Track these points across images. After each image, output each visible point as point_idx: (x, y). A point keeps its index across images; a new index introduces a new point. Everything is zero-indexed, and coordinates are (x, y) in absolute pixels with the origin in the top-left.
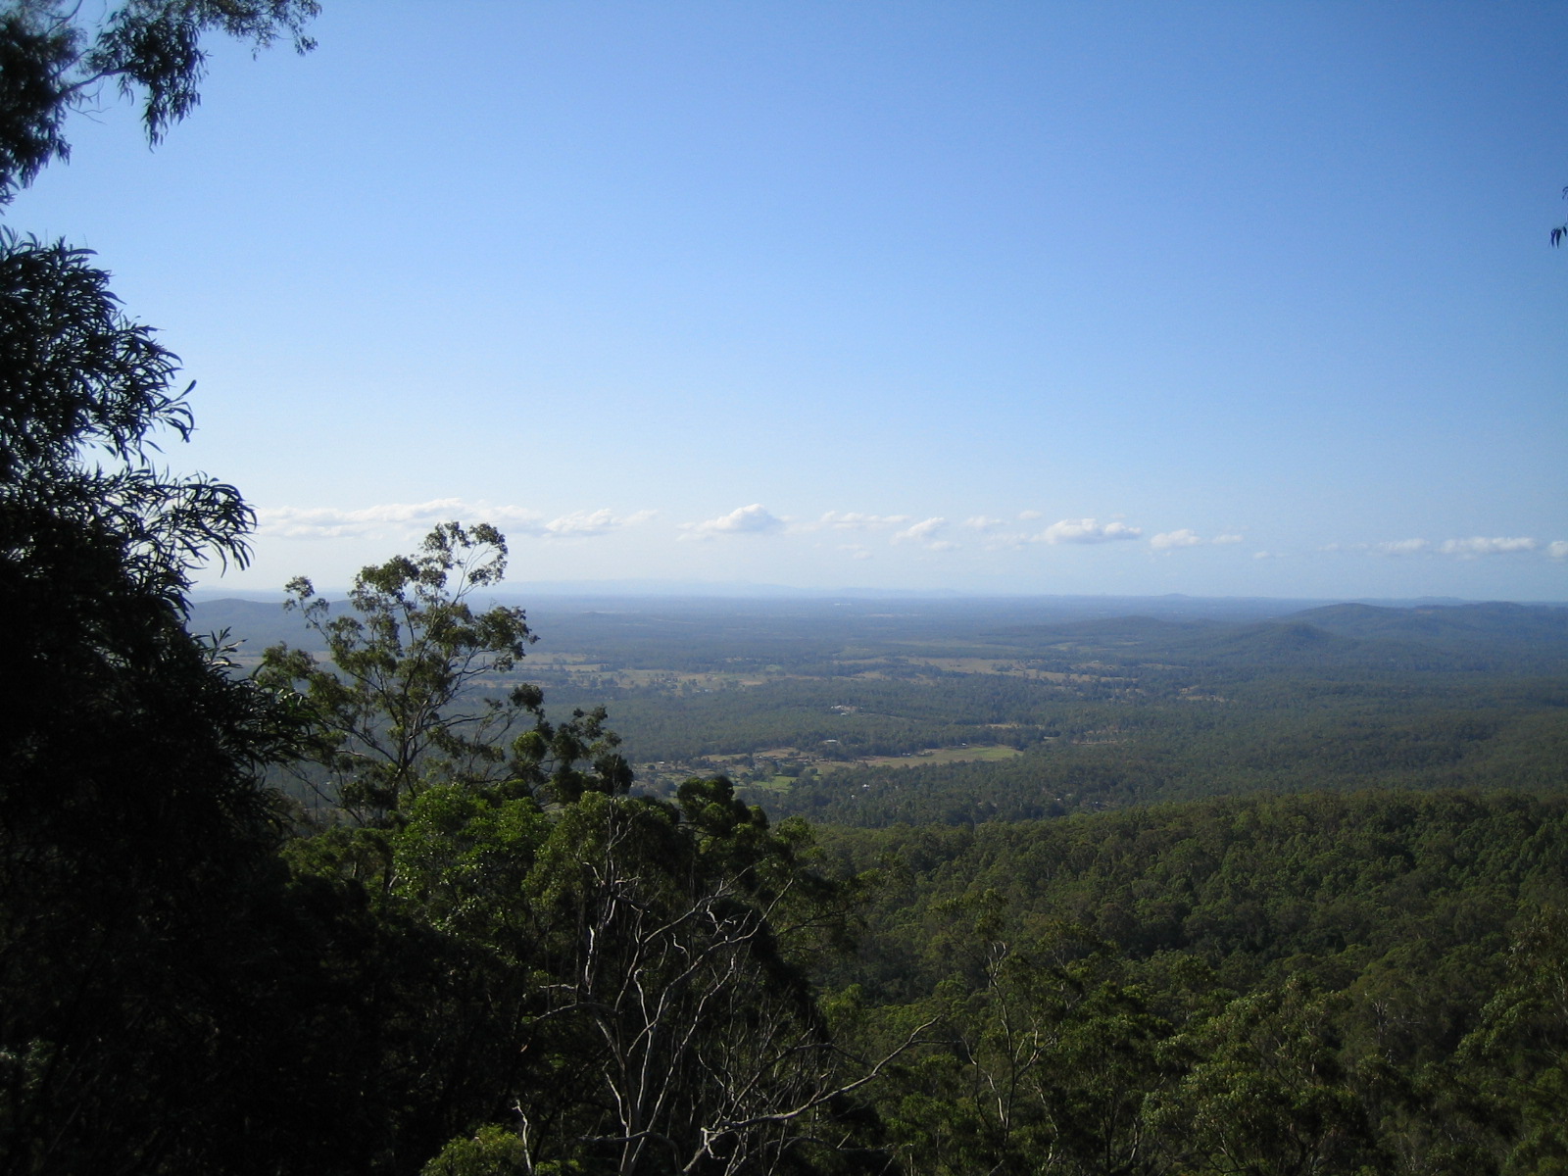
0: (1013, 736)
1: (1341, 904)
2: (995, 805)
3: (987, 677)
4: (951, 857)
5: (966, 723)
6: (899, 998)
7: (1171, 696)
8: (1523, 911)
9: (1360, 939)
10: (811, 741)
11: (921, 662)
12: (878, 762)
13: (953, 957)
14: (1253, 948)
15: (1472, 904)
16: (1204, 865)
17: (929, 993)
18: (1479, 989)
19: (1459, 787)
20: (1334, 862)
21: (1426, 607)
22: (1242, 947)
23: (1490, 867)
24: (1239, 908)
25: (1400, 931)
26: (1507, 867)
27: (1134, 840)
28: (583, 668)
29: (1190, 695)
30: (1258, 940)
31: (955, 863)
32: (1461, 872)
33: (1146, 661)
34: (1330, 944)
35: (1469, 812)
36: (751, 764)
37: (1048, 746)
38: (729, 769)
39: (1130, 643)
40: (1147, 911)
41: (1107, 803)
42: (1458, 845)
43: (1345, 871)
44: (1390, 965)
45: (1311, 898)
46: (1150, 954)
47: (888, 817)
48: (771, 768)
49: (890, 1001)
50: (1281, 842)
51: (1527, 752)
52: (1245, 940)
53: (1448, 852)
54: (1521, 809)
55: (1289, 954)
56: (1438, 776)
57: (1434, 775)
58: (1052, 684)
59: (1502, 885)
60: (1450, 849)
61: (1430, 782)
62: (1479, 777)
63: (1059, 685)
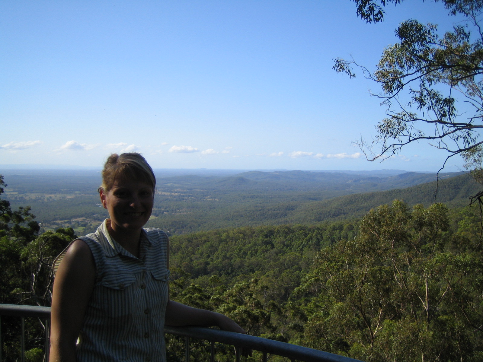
1: (253, 260)
7: (202, 199)
8: (304, 259)
9: (258, 269)
10: (90, 215)
14: (228, 274)
15: (290, 258)
16: (213, 249)
18: (292, 282)
19: (286, 224)
20: (251, 247)
21: (277, 172)
22: (225, 274)
23: (295, 247)
24: (224, 262)
25: (270, 267)
26: (299, 247)
27: (192, 243)
28: (13, 193)
29: (208, 199)
30: (230, 271)
32: (287, 249)
33: (195, 189)
34: (250, 271)
35: (290, 231)
36: (70, 223)
37: (165, 215)
38: (63, 225)
39: (190, 183)
40: (196, 264)
41: (183, 232)
42: (286, 241)
43: (254, 250)
44: (268, 276)
45: (245, 258)
46: (197, 277)
48: (77, 224)
50: (236, 242)
51: (305, 214)
52: (226, 271)
53: (283, 243)
54: (303, 230)
55: (238, 275)
56: (280, 221)
57: (279, 221)
58: (166, 196)
59: (298, 252)
60: (284, 242)
61: (278, 223)
62: (292, 221)
63: (168, 196)
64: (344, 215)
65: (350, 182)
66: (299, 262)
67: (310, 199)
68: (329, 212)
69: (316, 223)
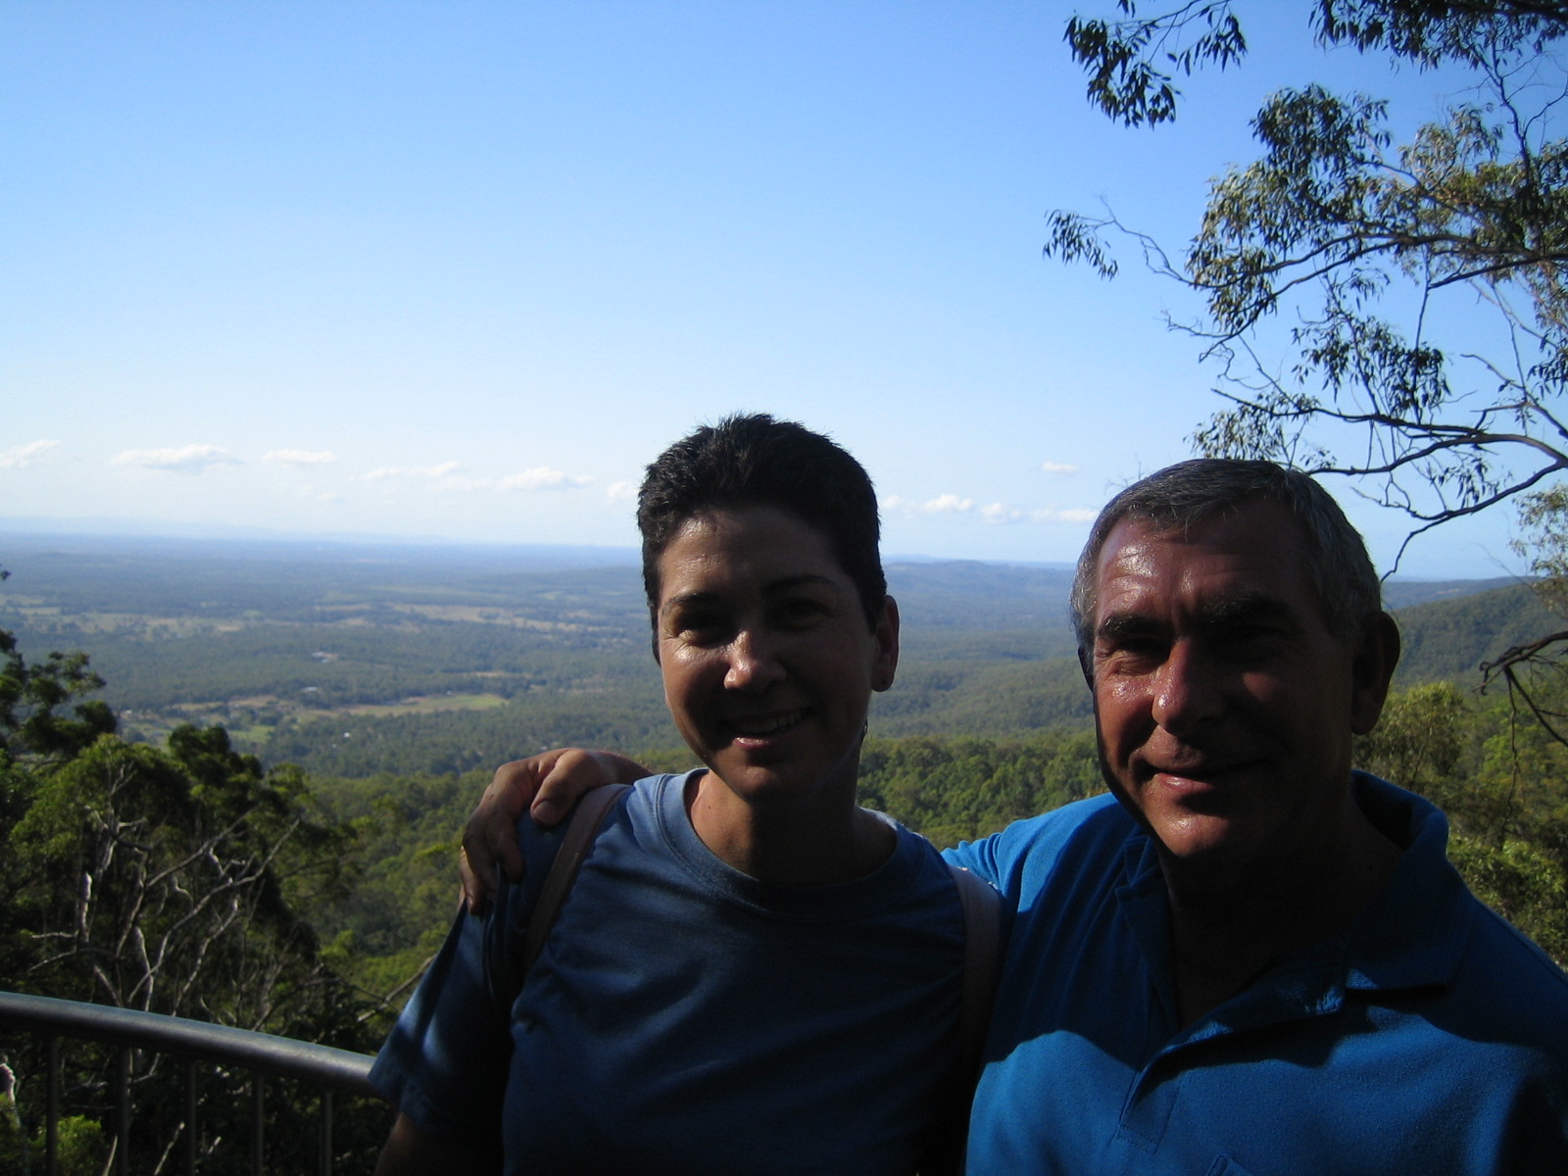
0: (499, 685)
3: (474, 625)
4: (435, 805)
5: (452, 671)
6: (382, 950)
10: (292, 689)
11: (406, 609)
12: (361, 711)
13: (438, 906)
17: (414, 944)
19: (926, 734)
23: (951, 809)
26: (967, 808)
28: (41, 611)
31: (441, 812)
32: (926, 813)
33: (633, 611)
35: (934, 758)
36: (225, 713)
37: (534, 695)
38: (203, 718)
39: (617, 593)
42: (924, 788)
47: (371, 767)
48: (248, 717)
49: (373, 953)
51: (988, 701)
53: (914, 795)
54: (982, 754)
56: (908, 724)
57: (903, 723)
58: (539, 632)
59: (964, 825)
60: (917, 792)
61: (901, 730)
62: (944, 724)
63: (546, 633)
67: (1006, 654)
69: (1023, 734)
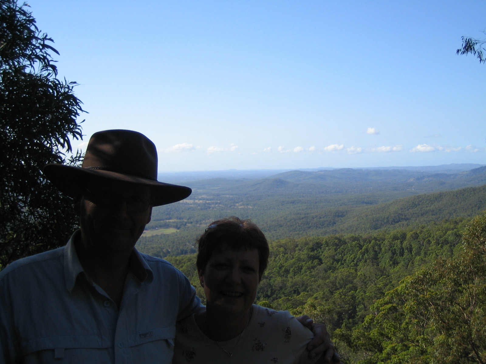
0: (175, 224)
1: (297, 278)
2: (170, 250)
5: (157, 220)
7: (232, 207)
8: (359, 276)
9: (305, 290)
14: (267, 296)
15: (342, 275)
18: (346, 304)
19: (335, 234)
20: (294, 264)
21: (321, 171)
22: (263, 297)
23: (347, 261)
25: (319, 286)
26: (353, 261)
29: (239, 206)
30: (269, 293)
32: (338, 264)
33: (223, 194)
34: (294, 293)
35: (339, 243)
37: (188, 227)
39: (217, 188)
42: (336, 254)
43: (298, 266)
44: (316, 298)
45: (286, 277)
50: (275, 258)
51: (358, 221)
52: (264, 294)
53: (333, 257)
54: (357, 240)
55: (280, 298)
56: (328, 231)
57: (326, 230)
58: (189, 204)
59: (352, 268)
60: (334, 256)
61: (325, 233)
62: (342, 230)
63: (191, 204)
64: (406, 221)
65: (412, 180)
66: (353, 279)
67: (363, 202)
68: (387, 218)
69: (372, 232)
